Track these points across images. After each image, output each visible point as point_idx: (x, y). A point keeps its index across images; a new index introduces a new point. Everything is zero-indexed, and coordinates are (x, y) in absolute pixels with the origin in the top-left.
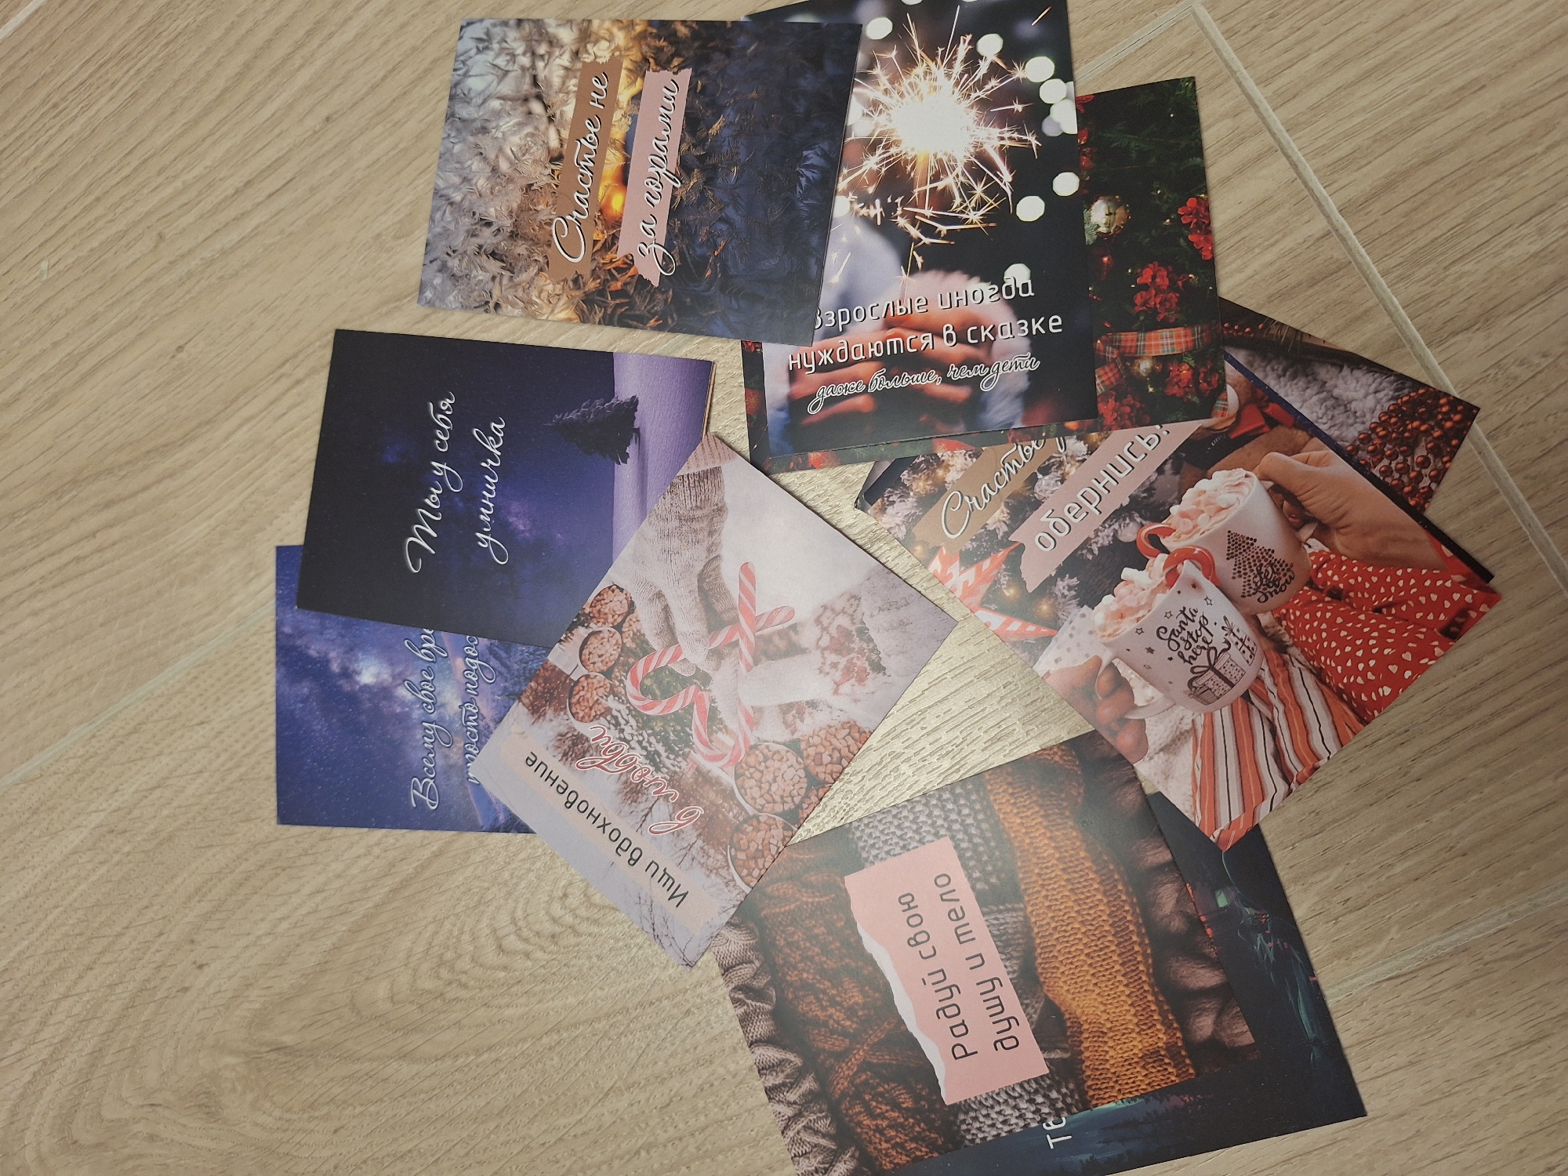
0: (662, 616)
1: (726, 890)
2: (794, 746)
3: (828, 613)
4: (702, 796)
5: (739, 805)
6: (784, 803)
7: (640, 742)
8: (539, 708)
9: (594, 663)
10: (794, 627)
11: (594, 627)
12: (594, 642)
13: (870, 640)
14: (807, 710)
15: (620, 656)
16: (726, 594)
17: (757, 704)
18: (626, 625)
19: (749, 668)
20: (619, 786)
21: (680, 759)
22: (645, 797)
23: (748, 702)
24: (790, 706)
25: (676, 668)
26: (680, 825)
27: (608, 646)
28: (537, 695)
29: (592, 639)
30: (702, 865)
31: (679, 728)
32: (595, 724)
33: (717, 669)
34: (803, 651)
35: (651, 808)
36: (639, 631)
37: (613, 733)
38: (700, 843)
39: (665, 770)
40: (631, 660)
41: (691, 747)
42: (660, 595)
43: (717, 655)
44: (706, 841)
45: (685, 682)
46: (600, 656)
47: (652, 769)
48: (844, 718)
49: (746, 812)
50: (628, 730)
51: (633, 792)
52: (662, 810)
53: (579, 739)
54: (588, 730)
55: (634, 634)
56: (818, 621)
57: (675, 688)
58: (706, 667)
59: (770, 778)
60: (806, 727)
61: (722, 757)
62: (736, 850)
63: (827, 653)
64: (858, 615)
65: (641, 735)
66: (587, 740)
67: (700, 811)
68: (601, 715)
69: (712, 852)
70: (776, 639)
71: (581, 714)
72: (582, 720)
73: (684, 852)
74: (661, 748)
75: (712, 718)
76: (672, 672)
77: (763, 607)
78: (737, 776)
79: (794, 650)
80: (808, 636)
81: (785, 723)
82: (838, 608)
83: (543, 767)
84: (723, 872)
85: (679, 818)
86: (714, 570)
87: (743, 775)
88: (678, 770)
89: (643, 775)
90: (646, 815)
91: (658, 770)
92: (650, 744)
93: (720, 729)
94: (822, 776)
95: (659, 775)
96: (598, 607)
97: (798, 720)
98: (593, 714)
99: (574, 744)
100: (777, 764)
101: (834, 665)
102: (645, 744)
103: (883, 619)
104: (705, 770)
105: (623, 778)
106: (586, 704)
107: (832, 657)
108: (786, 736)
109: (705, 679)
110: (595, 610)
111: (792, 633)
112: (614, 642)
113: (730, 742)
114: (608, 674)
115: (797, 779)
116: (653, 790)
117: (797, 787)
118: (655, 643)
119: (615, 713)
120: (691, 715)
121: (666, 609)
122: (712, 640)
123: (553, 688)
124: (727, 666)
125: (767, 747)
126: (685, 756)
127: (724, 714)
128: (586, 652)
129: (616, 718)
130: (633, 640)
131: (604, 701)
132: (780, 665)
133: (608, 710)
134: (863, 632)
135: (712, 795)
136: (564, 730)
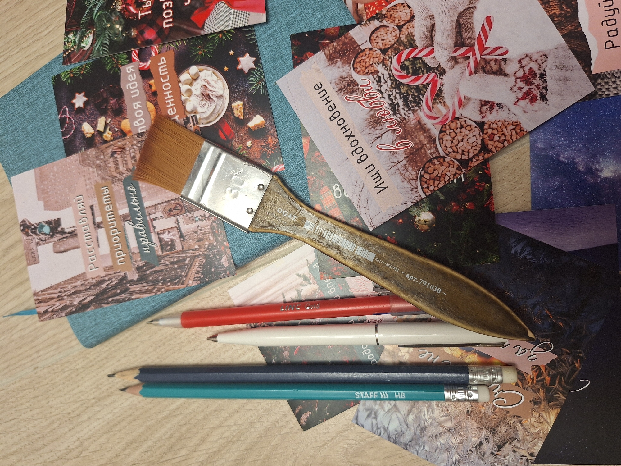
0: (429, 29)
1: (410, 192)
2: (481, 125)
3: (528, 59)
4: (416, 136)
5: (436, 148)
6: (463, 154)
7: (389, 96)
8: (334, 58)
9: (378, 43)
10: (505, 60)
11: (385, 22)
12: (382, 31)
13: (545, 81)
14: (496, 108)
15: (395, 43)
16: (472, 29)
17: (468, 95)
18: (405, 27)
19: (471, 74)
20: (368, 116)
21: (410, 112)
22: (381, 127)
23: (463, 92)
24: (487, 103)
25: (427, 60)
26: (397, 149)
27: (389, 35)
28: (335, 51)
29: (382, 29)
30: (401, 174)
31: (416, 94)
32: (366, 77)
33: (451, 68)
34: (506, 75)
35: (382, 135)
36: (412, 33)
37: (375, 86)
38: (405, 162)
39: (398, 115)
40: (401, 48)
41: (419, 107)
42: (432, 17)
43: (455, 60)
44: (410, 162)
45: (429, 69)
46: (382, 40)
47: (391, 113)
48: (515, 119)
49: (439, 153)
50: (384, 86)
51: (375, 122)
52: (389, 137)
53: (353, 83)
54: (361, 80)
55: (408, 34)
56: (520, 61)
57: (423, 71)
58: (445, 65)
59: (460, 138)
60: (491, 117)
61: (435, 118)
62: (425, 172)
63: (519, 80)
64: (543, 66)
65: (392, 91)
66: (357, 85)
67: (412, 144)
68: (371, 73)
69: (410, 169)
70: (492, 63)
71: (359, 69)
72: (359, 72)
73: (393, 164)
74: (401, 102)
75: (438, 95)
76: (424, 62)
77: (491, 43)
78: (441, 132)
79: (500, 72)
80: (511, 68)
81: (480, 110)
82: (534, 58)
83: (324, 93)
84: (413, 182)
85: (397, 145)
86: (470, 13)
87: (445, 132)
88: (406, 117)
89: (384, 115)
90: (378, 137)
91: (395, 114)
92: (395, 98)
93: (441, 102)
94: (490, 147)
95: (394, 117)
96: (392, 12)
97: (488, 112)
98: (367, 71)
99: (349, 85)
100: (467, 132)
101: (520, 88)
102: (392, 97)
103: (556, 73)
104: (423, 123)
105: (372, 113)
106: (364, 64)
107: (520, 84)
108: (478, 118)
109: (442, 72)
110: (389, 14)
111: (503, 63)
112: (395, 34)
113: (444, 111)
114: (384, 51)
115: (475, 144)
116: (388, 124)
117: (474, 148)
118: (419, 43)
119: (380, 74)
120: (427, 89)
121: (433, 26)
122: (455, 51)
123: (347, 50)
124: (458, 68)
125: (465, 121)
126: (414, 111)
127: (446, 95)
128: (375, 35)
129: (380, 77)
130: (406, 37)
131: (375, 66)
132: (489, 77)
133: (377, 72)
134: (542, 76)
135: (422, 138)
136: (345, 75)
